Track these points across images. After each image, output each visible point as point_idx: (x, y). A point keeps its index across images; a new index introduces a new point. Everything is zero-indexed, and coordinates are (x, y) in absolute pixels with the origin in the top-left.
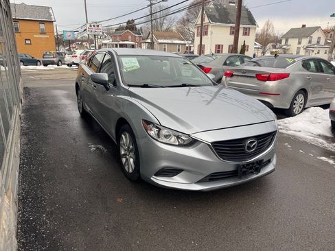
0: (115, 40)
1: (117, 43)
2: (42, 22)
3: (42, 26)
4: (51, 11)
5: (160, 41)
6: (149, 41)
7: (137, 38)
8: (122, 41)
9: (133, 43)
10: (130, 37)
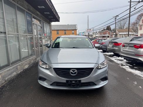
0: (101, 34)
1: (101, 35)
2: (73, 30)
3: (73, 31)
4: (76, 26)
5: (120, 33)
6: (115, 34)
7: (111, 33)
8: (104, 35)
9: (109, 35)
10: (107, 33)
